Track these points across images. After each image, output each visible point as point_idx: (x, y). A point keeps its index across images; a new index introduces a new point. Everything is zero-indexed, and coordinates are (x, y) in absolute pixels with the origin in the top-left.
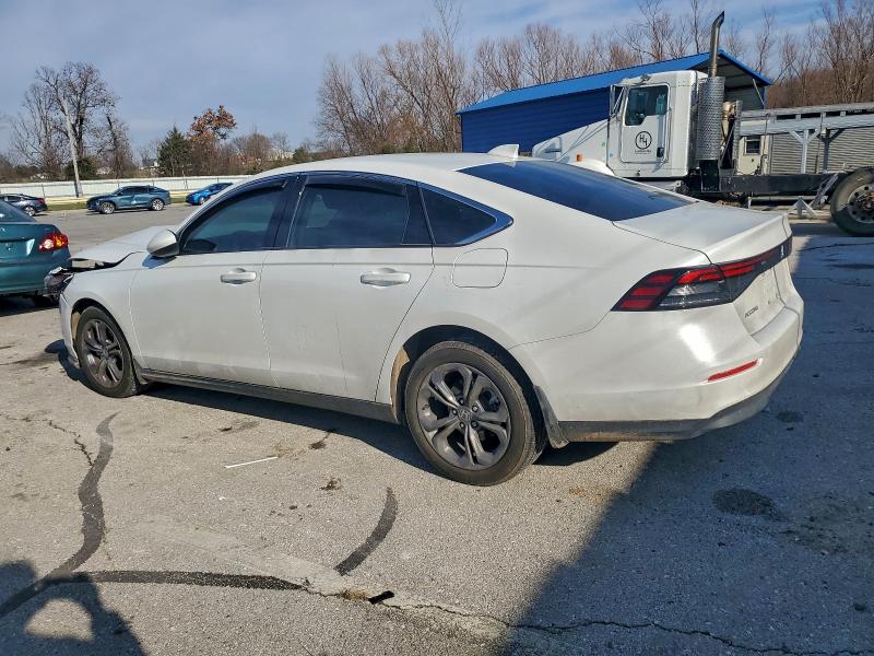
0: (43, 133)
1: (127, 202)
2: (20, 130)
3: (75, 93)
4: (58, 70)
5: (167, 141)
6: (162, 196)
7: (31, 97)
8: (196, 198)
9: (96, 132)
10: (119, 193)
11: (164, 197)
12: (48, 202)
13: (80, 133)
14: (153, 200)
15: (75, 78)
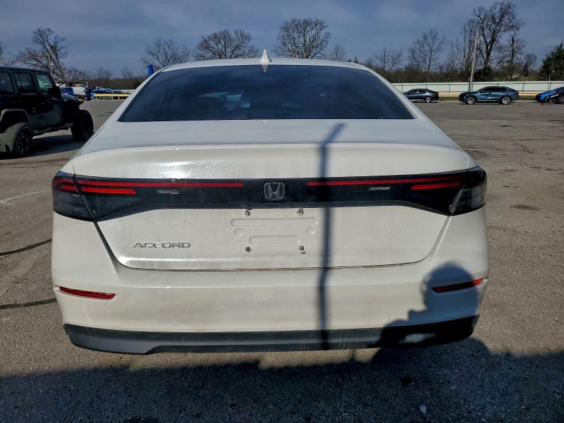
0: (467, 51)
1: (485, 97)
2: (455, 49)
3: (494, 22)
4: (488, 9)
5: (552, 53)
6: (511, 94)
7: (467, 28)
8: (543, 97)
9: (500, 49)
10: (481, 91)
11: (514, 96)
12: (440, 95)
13: (490, 49)
14: (504, 96)
15: (497, 12)
